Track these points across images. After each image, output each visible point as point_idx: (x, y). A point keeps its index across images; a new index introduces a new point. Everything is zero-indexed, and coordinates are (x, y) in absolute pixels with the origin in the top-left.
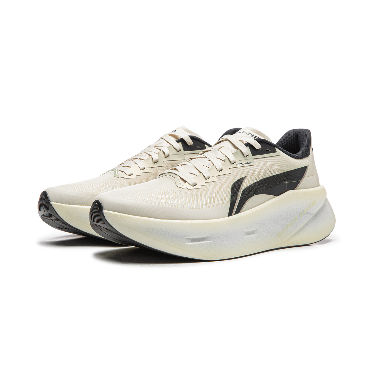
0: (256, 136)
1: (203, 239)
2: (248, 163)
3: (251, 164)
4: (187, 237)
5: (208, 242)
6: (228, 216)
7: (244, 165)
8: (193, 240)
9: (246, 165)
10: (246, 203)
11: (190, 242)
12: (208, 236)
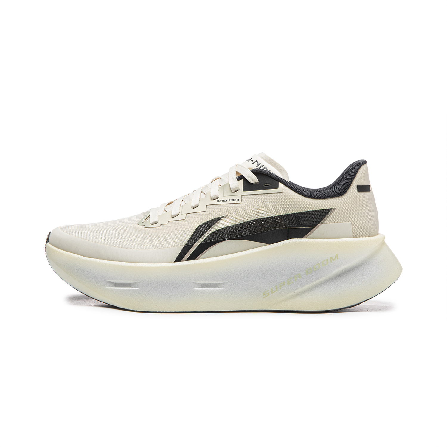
0: (263, 166)
1: (129, 285)
2: (233, 200)
3: (238, 202)
4: (109, 281)
5: (135, 288)
6: (174, 262)
7: (228, 202)
8: (117, 285)
9: (230, 202)
10: (211, 248)
11: (112, 287)
12: (136, 281)
